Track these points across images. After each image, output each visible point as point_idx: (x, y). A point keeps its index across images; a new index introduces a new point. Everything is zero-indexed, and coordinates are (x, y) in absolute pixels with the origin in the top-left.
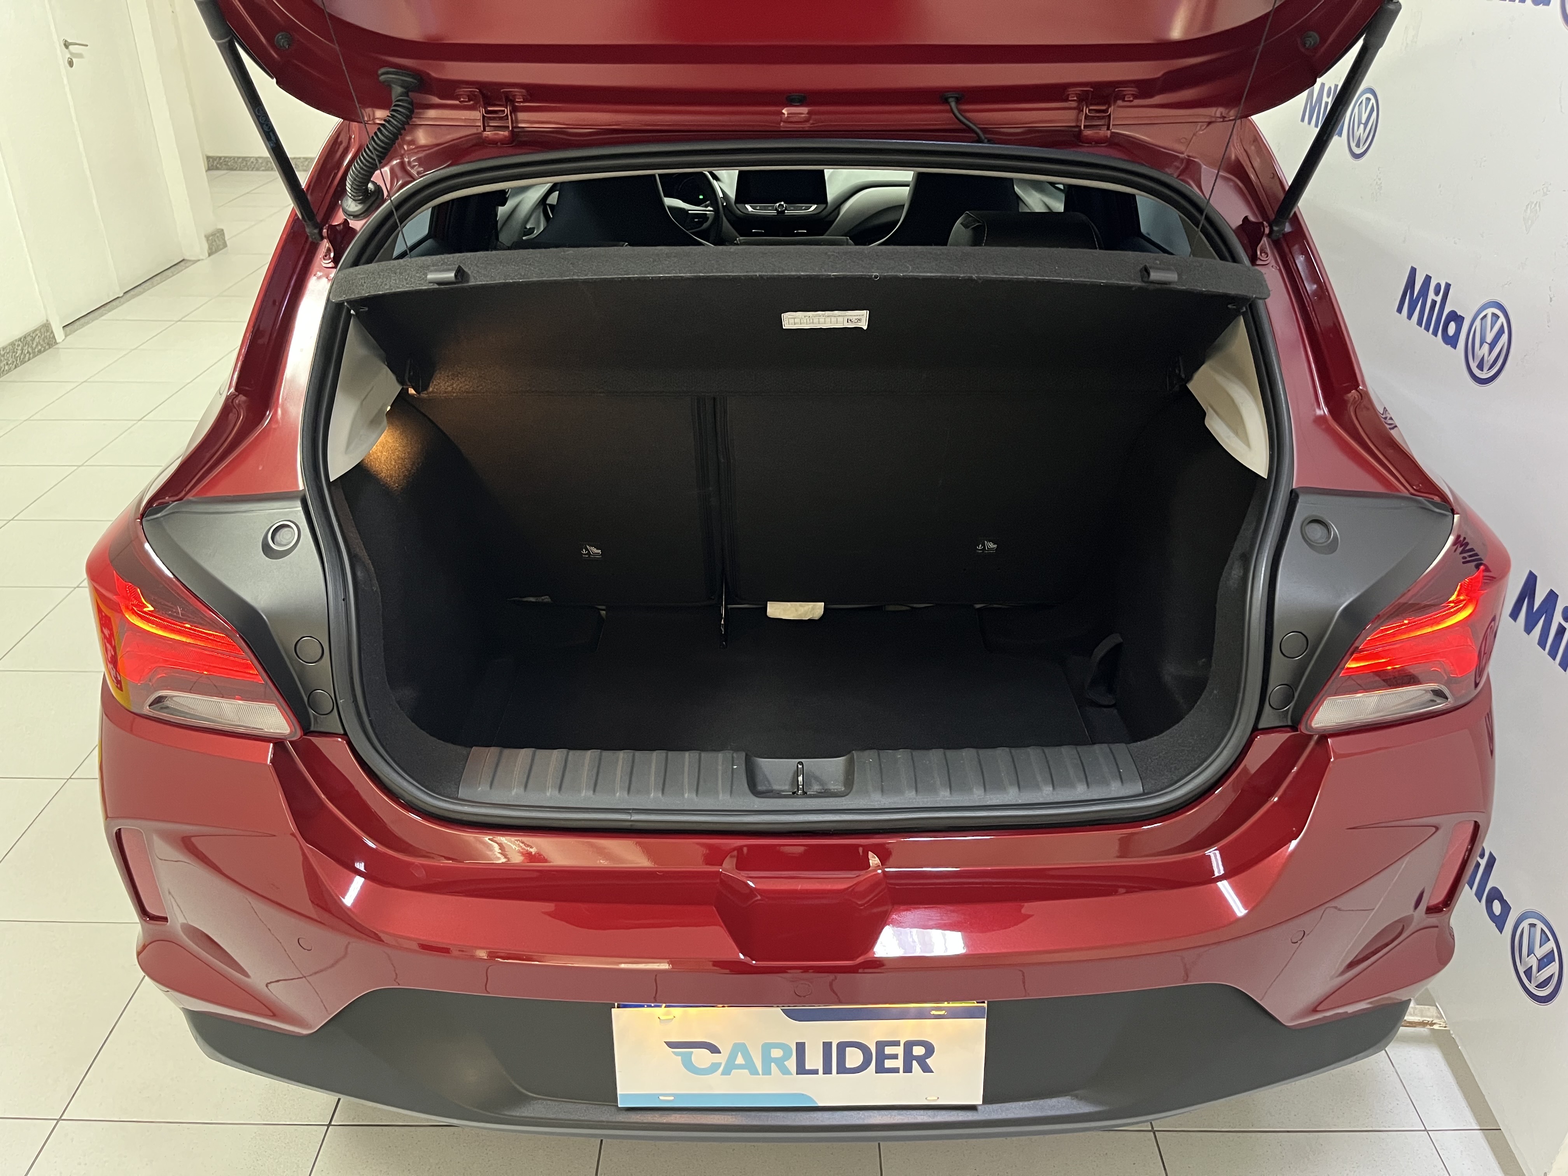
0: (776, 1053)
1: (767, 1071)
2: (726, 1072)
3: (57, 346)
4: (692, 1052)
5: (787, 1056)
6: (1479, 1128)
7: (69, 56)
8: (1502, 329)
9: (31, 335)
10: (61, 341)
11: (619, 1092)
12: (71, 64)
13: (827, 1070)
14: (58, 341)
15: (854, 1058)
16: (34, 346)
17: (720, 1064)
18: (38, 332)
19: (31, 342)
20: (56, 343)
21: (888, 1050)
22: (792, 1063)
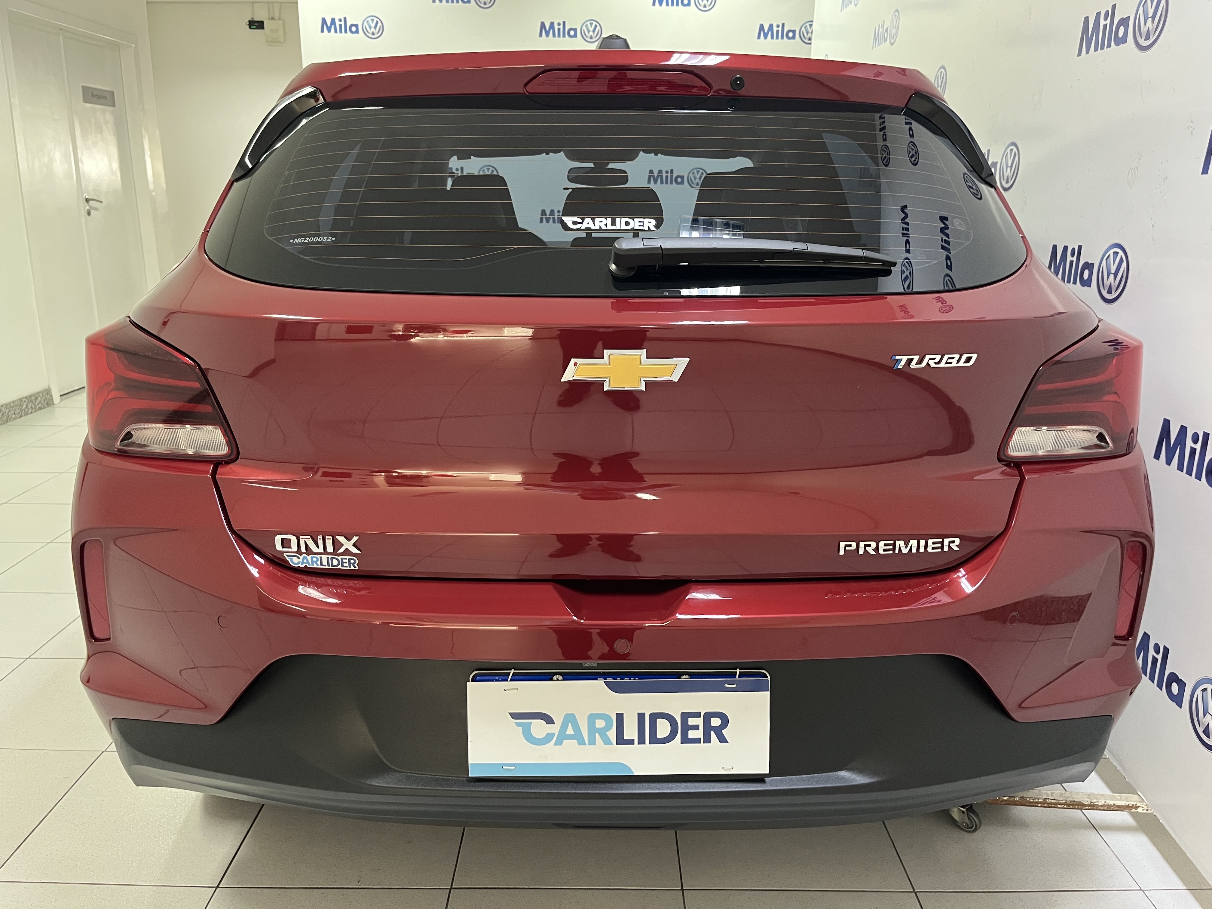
0: (600, 724)
1: (592, 742)
2: (559, 743)
3: (53, 406)
4: (531, 723)
5: (608, 728)
6: (1186, 888)
7: (88, 208)
8: (1121, 261)
9: (36, 395)
10: (57, 403)
11: (470, 762)
12: (89, 213)
13: (641, 741)
14: (55, 402)
15: (663, 728)
16: (36, 404)
17: (554, 734)
18: (40, 394)
19: (34, 401)
20: (53, 404)
21: (692, 721)
22: (612, 734)
